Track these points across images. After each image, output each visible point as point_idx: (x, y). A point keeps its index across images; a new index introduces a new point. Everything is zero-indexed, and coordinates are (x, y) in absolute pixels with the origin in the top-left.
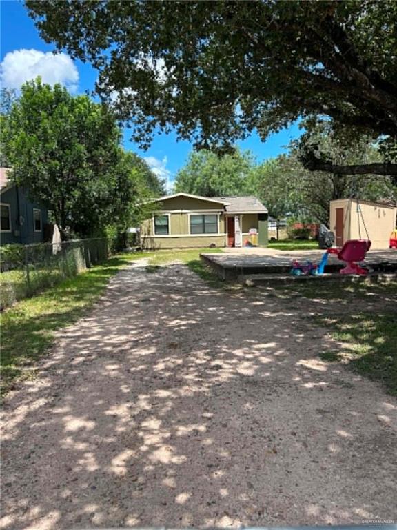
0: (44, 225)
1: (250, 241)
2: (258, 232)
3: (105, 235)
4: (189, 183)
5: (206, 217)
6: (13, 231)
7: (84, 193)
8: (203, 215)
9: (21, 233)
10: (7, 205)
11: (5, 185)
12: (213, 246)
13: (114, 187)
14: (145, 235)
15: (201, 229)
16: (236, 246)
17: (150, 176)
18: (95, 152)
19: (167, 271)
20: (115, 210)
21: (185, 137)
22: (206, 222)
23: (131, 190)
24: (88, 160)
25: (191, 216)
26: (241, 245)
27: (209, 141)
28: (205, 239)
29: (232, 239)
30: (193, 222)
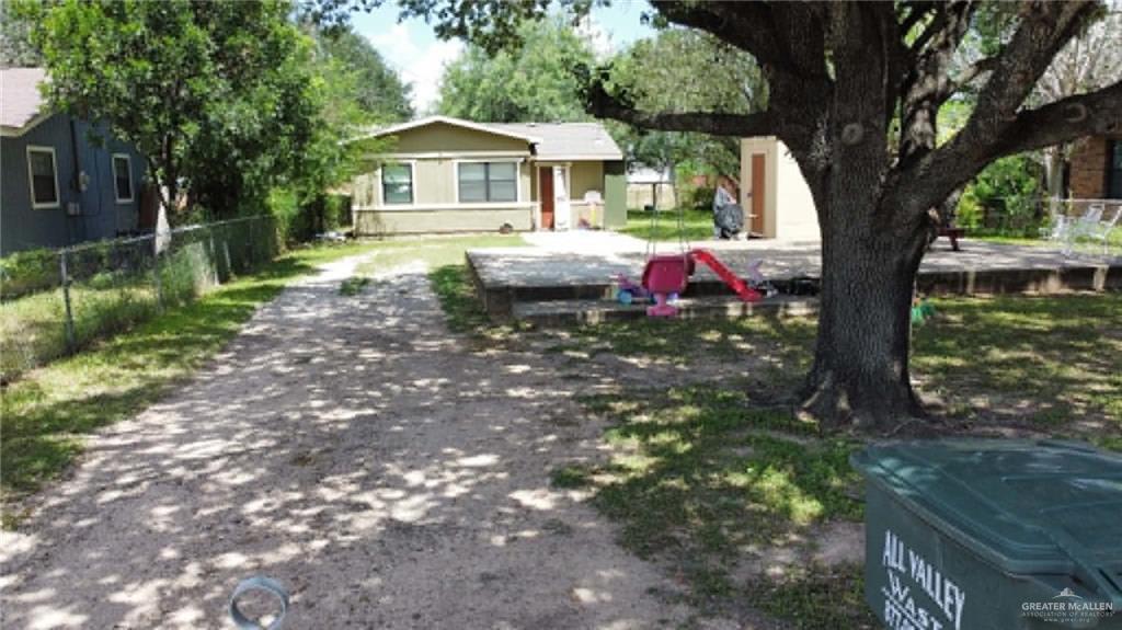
0: (137, 185)
1: (585, 217)
2: (603, 197)
3: (267, 210)
4: (467, 90)
5: (491, 168)
6: (64, 205)
7: (207, 128)
8: (487, 164)
9: (82, 208)
10: (51, 150)
11: (37, 111)
12: (506, 229)
13: (274, 115)
14: (361, 204)
15: (481, 192)
16: (556, 226)
17: (380, 77)
18: (230, 41)
19: (385, 288)
20: (277, 162)
21: (419, 12)
22: (492, 177)
23: (312, 119)
24: (216, 57)
25: (460, 164)
26: (568, 225)
27: (468, 22)
28: (489, 214)
29: (548, 214)
30: (464, 177)
